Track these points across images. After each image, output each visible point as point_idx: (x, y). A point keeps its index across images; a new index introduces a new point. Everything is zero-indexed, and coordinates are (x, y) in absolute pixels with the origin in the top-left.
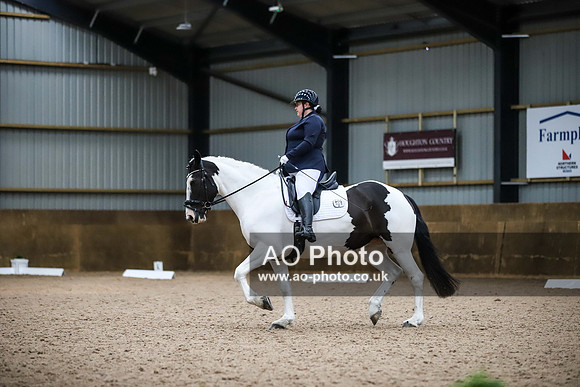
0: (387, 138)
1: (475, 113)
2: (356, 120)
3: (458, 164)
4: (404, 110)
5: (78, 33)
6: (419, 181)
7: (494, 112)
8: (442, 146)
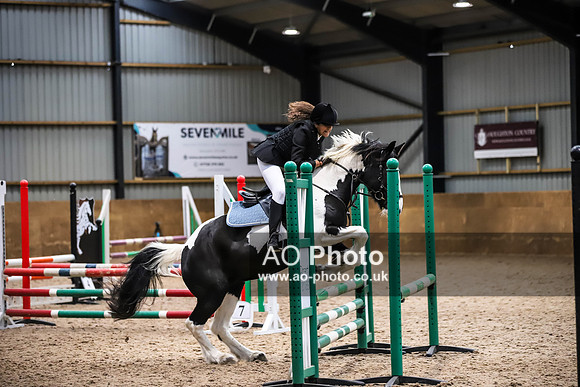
0: (477, 129)
1: (556, 107)
2: (449, 113)
3: (541, 153)
4: (492, 103)
5: (197, 36)
6: (507, 169)
7: (571, 105)
8: (525, 136)
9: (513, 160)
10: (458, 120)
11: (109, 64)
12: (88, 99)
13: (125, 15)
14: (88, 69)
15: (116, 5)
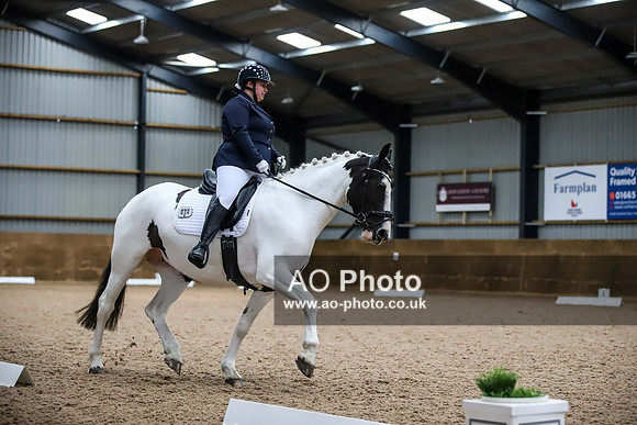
0: (439, 188)
1: (507, 171)
2: (416, 174)
3: (493, 208)
5: (208, 104)
6: (463, 220)
7: (521, 170)
8: (481, 194)
9: (468, 213)
10: (423, 180)
11: (136, 123)
12: (118, 151)
13: (150, 84)
14: (119, 128)
15: (145, 76)
